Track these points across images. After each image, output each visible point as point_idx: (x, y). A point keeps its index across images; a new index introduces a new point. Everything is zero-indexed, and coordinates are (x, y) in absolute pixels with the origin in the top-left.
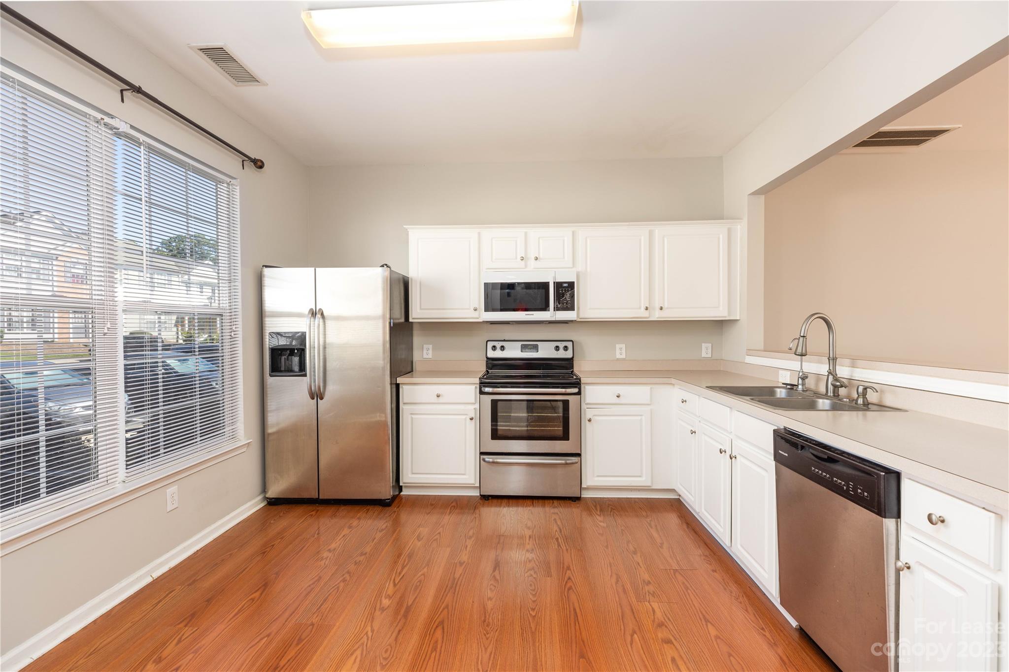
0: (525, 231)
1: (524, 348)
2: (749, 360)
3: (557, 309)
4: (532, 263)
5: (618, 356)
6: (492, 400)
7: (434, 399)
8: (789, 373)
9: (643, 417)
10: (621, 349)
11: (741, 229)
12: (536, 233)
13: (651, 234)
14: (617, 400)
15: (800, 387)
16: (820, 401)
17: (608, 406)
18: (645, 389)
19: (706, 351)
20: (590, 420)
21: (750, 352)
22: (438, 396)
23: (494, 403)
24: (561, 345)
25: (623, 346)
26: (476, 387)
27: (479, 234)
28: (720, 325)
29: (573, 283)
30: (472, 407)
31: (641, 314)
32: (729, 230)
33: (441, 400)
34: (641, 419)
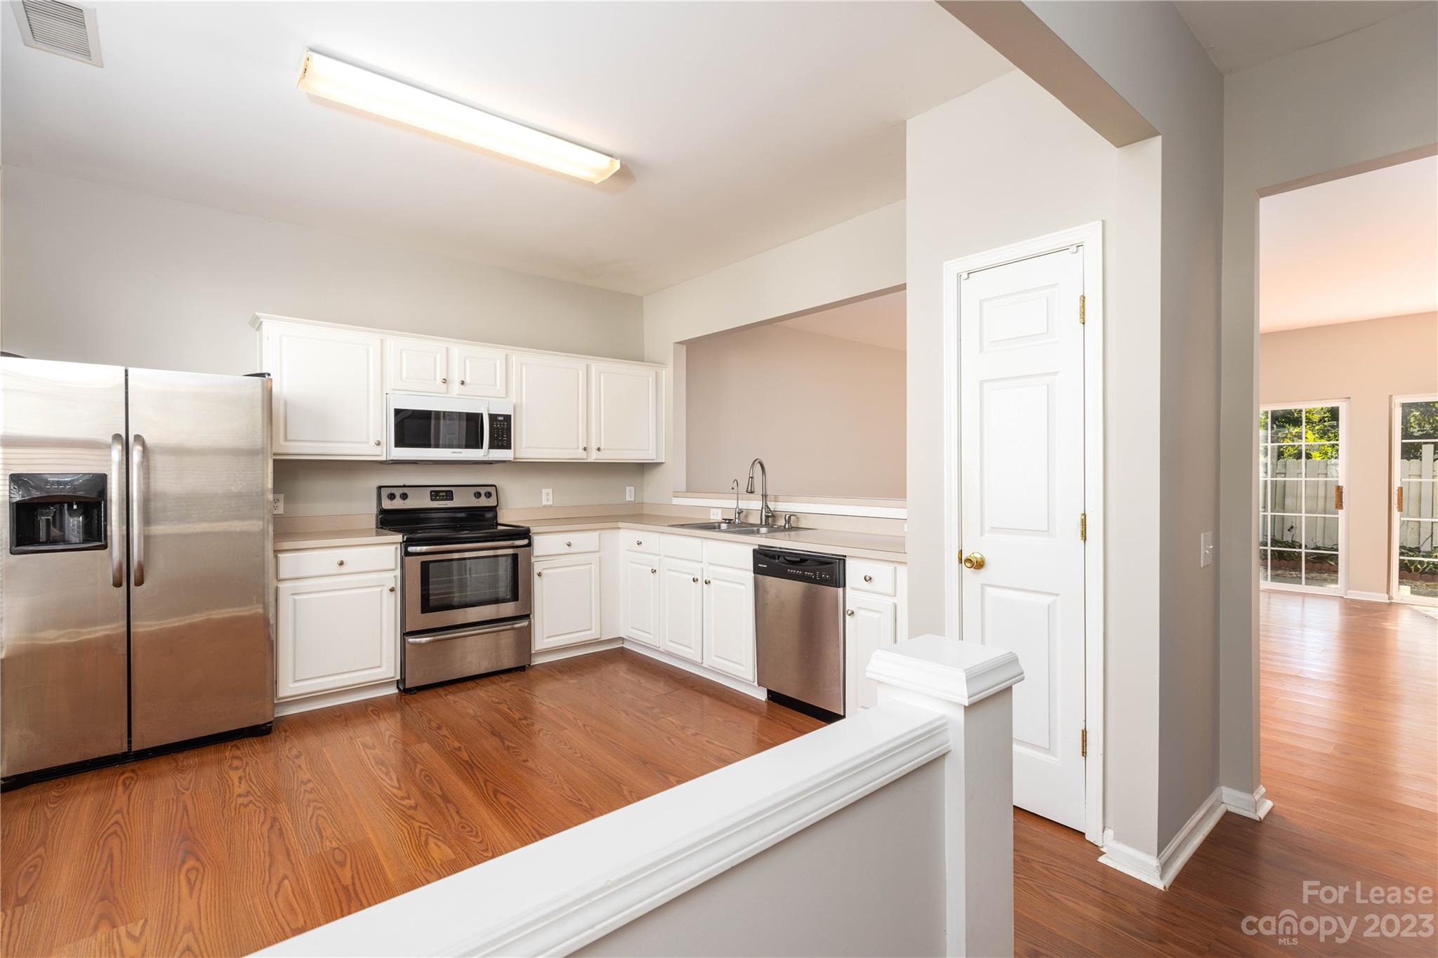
0: (447, 346)
1: (435, 495)
2: (676, 501)
3: (491, 446)
4: (456, 388)
5: (545, 502)
6: (422, 563)
7: (335, 568)
8: (720, 511)
9: (593, 566)
10: (547, 494)
11: (667, 374)
12: (458, 350)
13: (588, 367)
14: (568, 550)
15: (737, 520)
16: (761, 529)
17: (553, 558)
18: (594, 536)
19: (630, 494)
20: (539, 575)
21: (677, 494)
22: (341, 564)
23: (425, 565)
24: (483, 490)
25: (550, 491)
26: (396, 548)
27: (382, 341)
28: (642, 469)
29: (509, 417)
30: (391, 574)
31: (577, 455)
32: (657, 373)
33: (344, 569)
34: (591, 567)
